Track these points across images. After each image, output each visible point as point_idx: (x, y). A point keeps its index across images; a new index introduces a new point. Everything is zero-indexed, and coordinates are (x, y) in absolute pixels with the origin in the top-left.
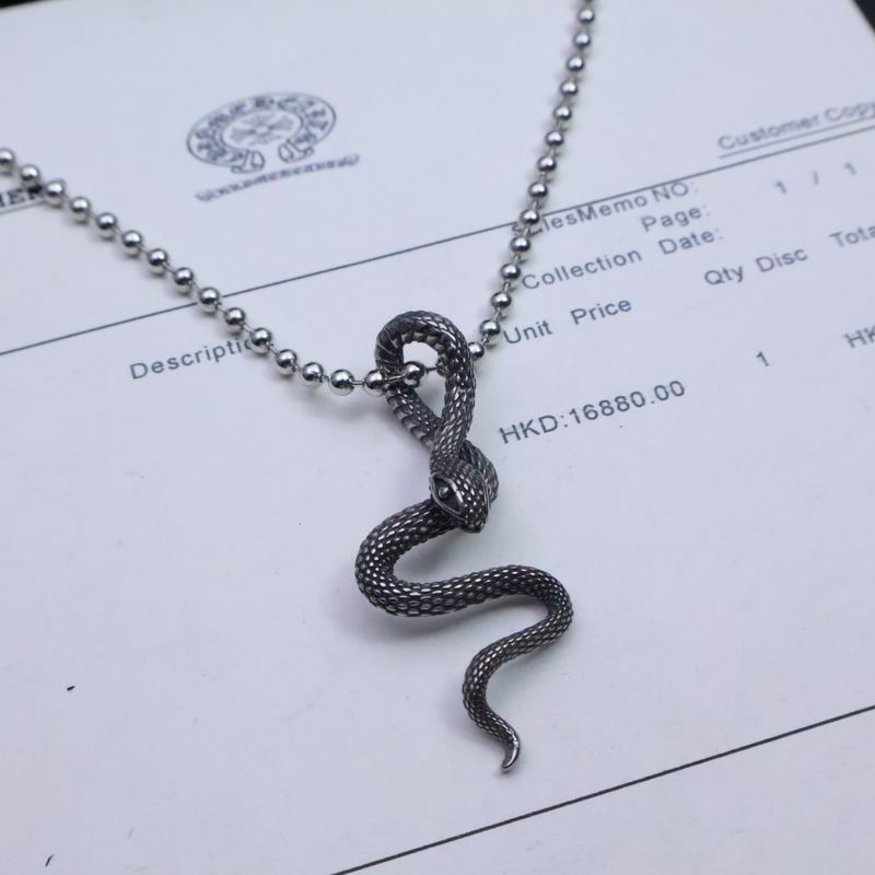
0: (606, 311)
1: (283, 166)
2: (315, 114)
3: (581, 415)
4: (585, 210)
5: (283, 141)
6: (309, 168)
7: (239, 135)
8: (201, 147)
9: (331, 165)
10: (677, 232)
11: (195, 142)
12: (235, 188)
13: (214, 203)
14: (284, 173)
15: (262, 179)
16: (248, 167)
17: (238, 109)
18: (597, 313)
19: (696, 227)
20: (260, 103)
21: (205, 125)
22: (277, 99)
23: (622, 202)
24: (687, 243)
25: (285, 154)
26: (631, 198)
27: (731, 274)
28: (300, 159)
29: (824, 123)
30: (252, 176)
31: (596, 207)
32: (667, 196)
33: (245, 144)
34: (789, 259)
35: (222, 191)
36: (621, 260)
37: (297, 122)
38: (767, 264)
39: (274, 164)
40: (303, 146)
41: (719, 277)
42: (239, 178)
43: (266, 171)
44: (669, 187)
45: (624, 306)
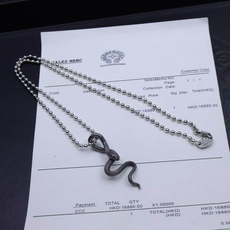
0: (154, 96)
1: (114, 63)
2: (121, 55)
3: (145, 111)
4: (157, 79)
5: (115, 59)
6: (118, 64)
7: (109, 57)
8: (103, 58)
9: (121, 64)
10: (169, 85)
11: (102, 57)
12: (106, 65)
13: (102, 67)
14: (114, 64)
15: (110, 65)
16: (109, 62)
17: (110, 52)
18: (152, 96)
19: (172, 85)
20: (114, 52)
21: (104, 54)
22: (116, 51)
23: (163, 78)
24: (170, 87)
25: (115, 61)
26: (164, 78)
27: (175, 93)
28: (117, 62)
29: (199, 71)
30: (109, 64)
31: (158, 78)
32: (170, 79)
33: (109, 59)
34: (184, 93)
35: (104, 66)
36: (159, 88)
37: (118, 56)
38: (181, 93)
39: (113, 63)
40: (118, 60)
41: (173, 93)
42: (107, 64)
43: (111, 64)
44: (171, 77)
45: (157, 95)
